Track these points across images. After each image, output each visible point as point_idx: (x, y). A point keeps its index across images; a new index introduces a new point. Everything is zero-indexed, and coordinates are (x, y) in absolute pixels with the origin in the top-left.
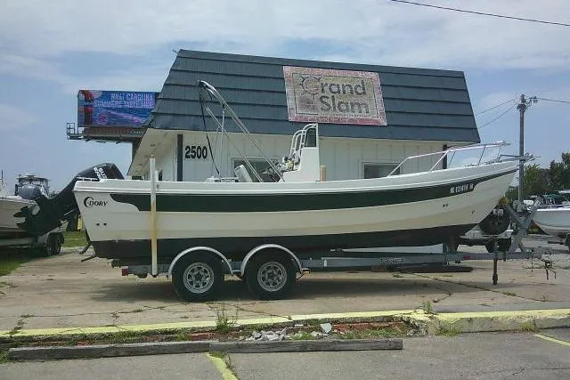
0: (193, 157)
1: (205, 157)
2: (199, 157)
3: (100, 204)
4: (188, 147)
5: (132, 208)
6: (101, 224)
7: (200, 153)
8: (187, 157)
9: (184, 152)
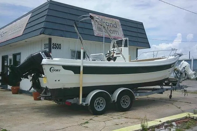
0: (56, 48)
1: (60, 49)
2: (58, 48)
3: (57, 70)
4: (53, 44)
5: (71, 72)
6: (57, 81)
7: (58, 46)
8: (53, 48)
9: (52, 46)
